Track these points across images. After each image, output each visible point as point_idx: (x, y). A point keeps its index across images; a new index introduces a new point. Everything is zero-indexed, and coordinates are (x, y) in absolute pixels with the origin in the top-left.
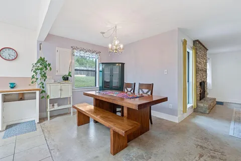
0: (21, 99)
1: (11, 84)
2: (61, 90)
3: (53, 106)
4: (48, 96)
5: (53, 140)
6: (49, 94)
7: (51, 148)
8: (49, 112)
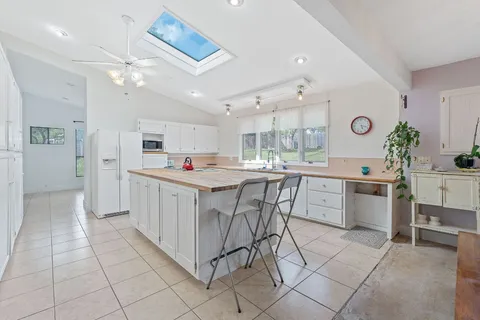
0: (376, 193)
1: (364, 168)
2: (443, 188)
3: (428, 220)
4: (411, 197)
5: (382, 276)
6: (413, 192)
7: (366, 282)
8: (413, 230)
